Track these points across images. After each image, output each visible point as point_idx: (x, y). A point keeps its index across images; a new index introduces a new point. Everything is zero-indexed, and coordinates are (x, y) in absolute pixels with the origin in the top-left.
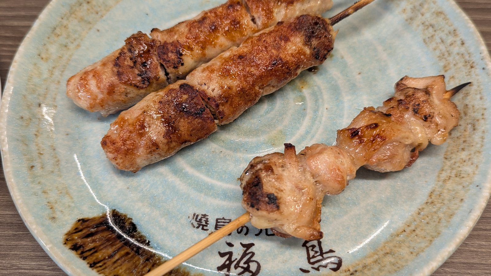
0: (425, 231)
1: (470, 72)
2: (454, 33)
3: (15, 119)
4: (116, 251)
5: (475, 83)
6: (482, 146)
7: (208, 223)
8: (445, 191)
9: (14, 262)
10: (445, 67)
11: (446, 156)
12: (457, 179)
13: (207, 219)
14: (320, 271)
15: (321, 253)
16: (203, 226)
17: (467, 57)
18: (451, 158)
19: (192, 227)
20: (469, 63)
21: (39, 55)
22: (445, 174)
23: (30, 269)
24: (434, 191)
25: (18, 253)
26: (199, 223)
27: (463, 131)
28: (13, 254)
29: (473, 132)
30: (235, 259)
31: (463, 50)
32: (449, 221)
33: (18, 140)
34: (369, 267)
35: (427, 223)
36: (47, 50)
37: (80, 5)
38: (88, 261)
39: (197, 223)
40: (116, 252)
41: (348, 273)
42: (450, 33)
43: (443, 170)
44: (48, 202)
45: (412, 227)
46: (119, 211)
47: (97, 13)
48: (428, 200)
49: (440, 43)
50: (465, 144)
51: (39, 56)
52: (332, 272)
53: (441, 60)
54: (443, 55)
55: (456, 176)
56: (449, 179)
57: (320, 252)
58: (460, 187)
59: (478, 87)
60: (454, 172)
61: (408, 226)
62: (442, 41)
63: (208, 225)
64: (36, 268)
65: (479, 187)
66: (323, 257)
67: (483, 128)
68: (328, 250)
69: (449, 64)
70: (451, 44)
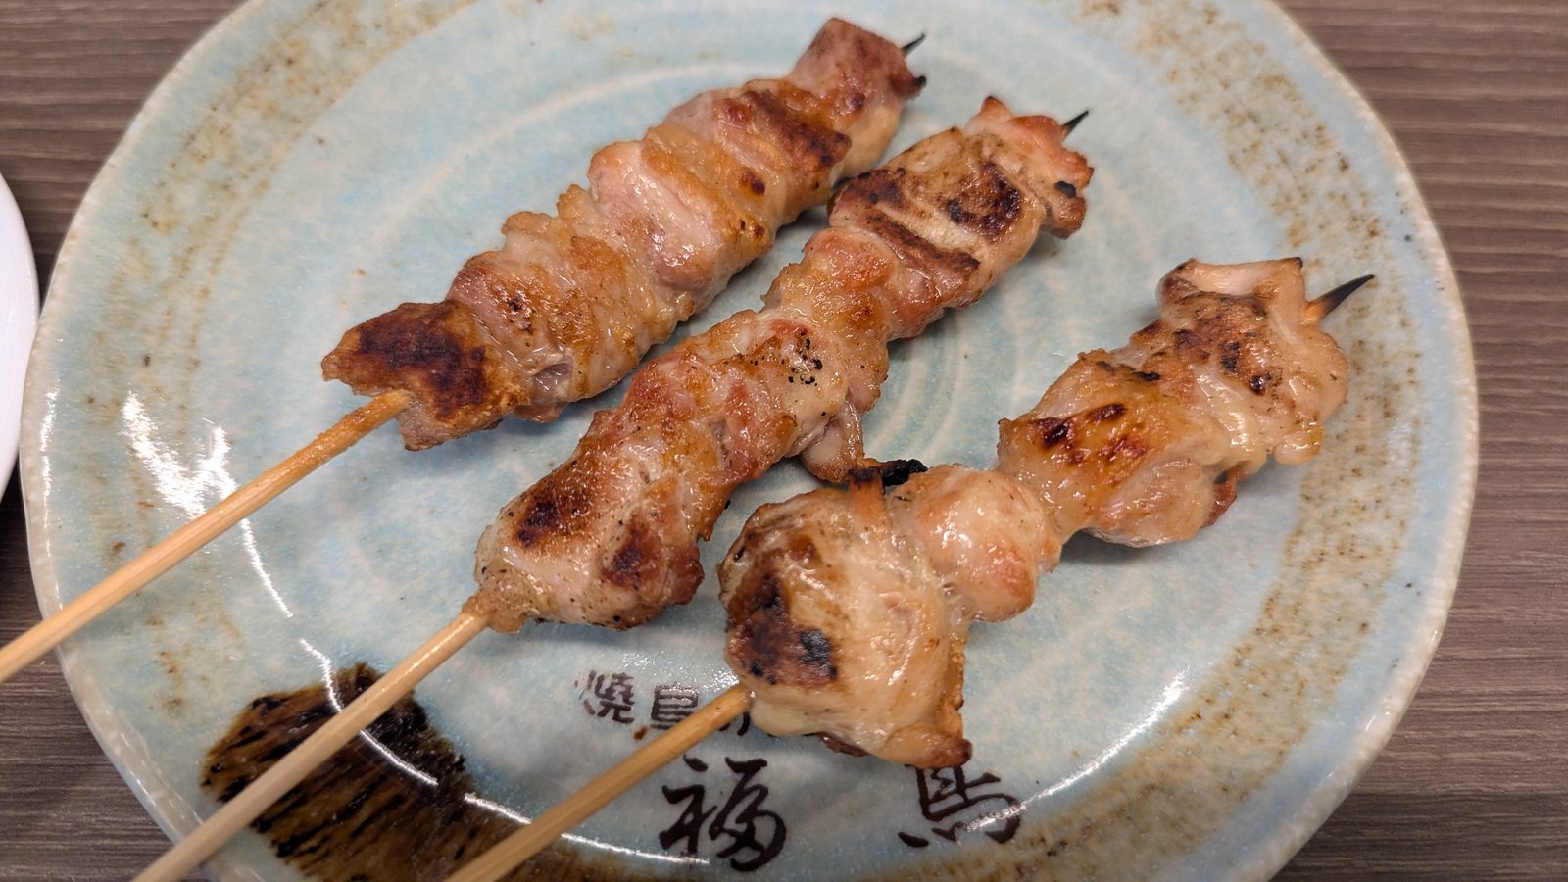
0: (1259, 721)
1: (1367, 248)
2: (1319, 135)
3: (67, 405)
4: (363, 793)
5: (1383, 278)
6: (1414, 463)
7: (632, 699)
8: (1312, 597)
9: (82, 816)
10: (1293, 232)
11: (1306, 492)
12: (1345, 561)
13: (630, 687)
14: (959, 843)
15: (958, 785)
16: (618, 708)
17: (1357, 205)
18: (1321, 497)
19: (586, 712)
20: (1364, 221)
21: (146, 215)
22: (1308, 545)
23: (127, 836)
24: (1278, 594)
25: (94, 789)
26: (605, 700)
27: (1353, 418)
28: (81, 793)
29: (1382, 424)
30: (710, 808)
31: (1344, 183)
32: (1330, 692)
33: (76, 468)
34: (1100, 832)
35: (1265, 694)
36: (170, 199)
37: (267, 70)
38: (274, 836)
39: (600, 699)
40: (364, 797)
41: (1040, 850)
42: (1306, 136)
43: (1299, 533)
44: (163, 653)
45: (1221, 707)
46: (376, 669)
47: (317, 92)
48: (1260, 621)
49: (1277, 165)
50: (1361, 457)
51: (144, 219)
52: (995, 844)
53: (1279, 214)
54: (1288, 199)
55: (1341, 553)
56: (1321, 560)
57: (955, 780)
58: (1356, 586)
59: (1394, 290)
60: (1334, 540)
61: (1208, 701)
62: (1285, 161)
63: (633, 708)
64: (144, 833)
65: (1413, 590)
66: (964, 795)
67: (1414, 411)
68: (978, 776)
69: (1304, 224)
70: (1311, 169)
